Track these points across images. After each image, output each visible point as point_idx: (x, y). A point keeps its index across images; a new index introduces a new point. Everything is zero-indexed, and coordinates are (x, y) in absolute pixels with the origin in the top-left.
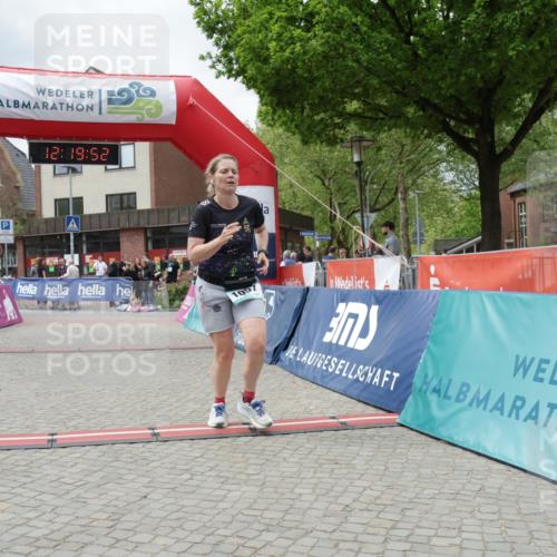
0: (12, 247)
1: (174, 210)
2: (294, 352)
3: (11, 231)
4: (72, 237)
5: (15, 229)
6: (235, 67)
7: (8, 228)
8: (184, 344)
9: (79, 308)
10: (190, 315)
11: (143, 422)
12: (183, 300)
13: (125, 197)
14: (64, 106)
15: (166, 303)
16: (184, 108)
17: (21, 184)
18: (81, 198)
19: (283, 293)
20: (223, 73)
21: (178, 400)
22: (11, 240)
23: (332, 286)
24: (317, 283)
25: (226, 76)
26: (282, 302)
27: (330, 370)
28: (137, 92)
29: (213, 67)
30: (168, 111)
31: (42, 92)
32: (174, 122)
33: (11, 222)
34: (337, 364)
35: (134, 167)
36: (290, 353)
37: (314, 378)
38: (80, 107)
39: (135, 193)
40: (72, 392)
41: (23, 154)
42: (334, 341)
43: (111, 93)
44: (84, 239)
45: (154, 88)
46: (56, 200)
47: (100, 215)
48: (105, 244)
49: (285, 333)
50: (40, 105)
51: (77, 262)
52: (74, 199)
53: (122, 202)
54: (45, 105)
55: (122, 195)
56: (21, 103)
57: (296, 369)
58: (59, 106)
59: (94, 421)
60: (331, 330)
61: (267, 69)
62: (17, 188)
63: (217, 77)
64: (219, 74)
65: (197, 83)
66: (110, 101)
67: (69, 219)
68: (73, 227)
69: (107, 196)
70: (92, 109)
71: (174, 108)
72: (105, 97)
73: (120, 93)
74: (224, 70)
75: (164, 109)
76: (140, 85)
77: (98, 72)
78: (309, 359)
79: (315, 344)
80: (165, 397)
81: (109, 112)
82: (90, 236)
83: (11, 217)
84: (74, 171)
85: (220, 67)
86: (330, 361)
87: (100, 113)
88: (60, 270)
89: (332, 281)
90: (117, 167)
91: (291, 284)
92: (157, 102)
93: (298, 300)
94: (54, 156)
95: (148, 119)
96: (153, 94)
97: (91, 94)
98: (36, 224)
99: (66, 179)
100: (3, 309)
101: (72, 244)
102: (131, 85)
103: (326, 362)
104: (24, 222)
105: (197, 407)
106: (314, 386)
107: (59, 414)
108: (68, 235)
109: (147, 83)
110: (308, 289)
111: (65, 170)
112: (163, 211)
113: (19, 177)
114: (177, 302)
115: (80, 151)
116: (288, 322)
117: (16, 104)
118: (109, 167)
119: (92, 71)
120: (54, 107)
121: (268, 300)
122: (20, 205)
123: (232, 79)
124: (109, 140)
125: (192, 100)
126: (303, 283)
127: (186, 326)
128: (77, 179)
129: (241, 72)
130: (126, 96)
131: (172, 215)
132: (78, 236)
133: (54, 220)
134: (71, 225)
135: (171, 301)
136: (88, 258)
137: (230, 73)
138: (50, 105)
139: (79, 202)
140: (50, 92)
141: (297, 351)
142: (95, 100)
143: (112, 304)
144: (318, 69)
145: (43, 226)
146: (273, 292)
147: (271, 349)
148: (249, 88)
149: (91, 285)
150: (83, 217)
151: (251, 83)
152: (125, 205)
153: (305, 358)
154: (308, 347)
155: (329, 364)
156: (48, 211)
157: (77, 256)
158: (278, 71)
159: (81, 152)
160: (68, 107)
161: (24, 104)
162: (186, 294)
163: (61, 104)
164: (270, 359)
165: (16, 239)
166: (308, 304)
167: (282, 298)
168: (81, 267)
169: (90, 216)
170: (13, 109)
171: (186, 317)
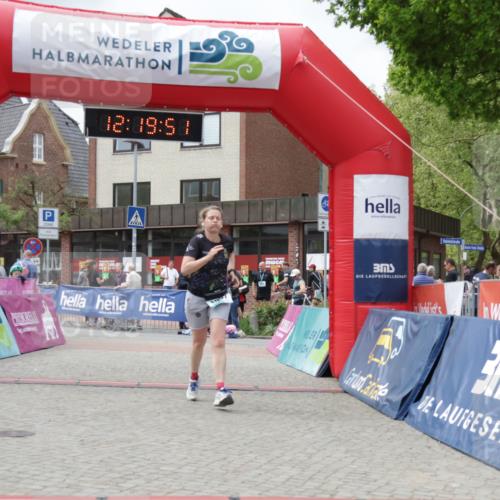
0: (55, 245)
1: (270, 204)
2: (430, 405)
3: (56, 224)
4: (134, 235)
5: (60, 221)
6: (362, 11)
7: (51, 219)
8: (279, 384)
9: (140, 329)
10: (287, 346)
11: (223, 488)
12: (277, 324)
13: (205, 184)
14: (133, 62)
15: (254, 327)
16: (291, 68)
17: (70, 162)
18: (149, 183)
19: (416, 322)
20: (345, 20)
21: (269, 462)
22: (54, 235)
23: (485, 316)
24: (464, 311)
25: (349, 23)
26: (415, 334)
27: (482, 434)
28: (230, 44)
29: (332, 11)
30: (269, 72)
31: (103, 42)
32: (276, 86)
33: (56, 211)
34: (491, 427)
35: (218, 145)
36: (425, 405)
37: (458, 443)
38: (154, 64)
39: (219, 180)
40: (129, 441)
41: (76, 124)
42: (489, 393)
43: (195, 46)
44: (150, 237)
45: (253, 40)
46: (115, 185)
47: (172, 207)
48: (176, 245)
49: (418, 378)
50: (102, 60)
51: (139, 269)
52: (139, 184)
53: (202, 191)
54: (108, 60)
55: (201, 181)
56: (76, 56)
57: (432, 428)
58: (125, 62)
59: (156, 483)
60: (484, 377)
61: (406, 14)
62: (65, 167)
63: (337, 25)
64: (340, 21)
65: (309, 33)
66: (193, 57)
67: (132, 211)
68: (136, 221)
69: (182, 182)
70: (169, 67)
71: (277, 67)
72: (186, 50)
73: (207, 45)
74: (347, 16)
75: (264, 68)
76: (233, 36)
77: (177, 17)
78: (451, 415)
79: (460, 395)
80: (252, 456)
81: (191, 72)
82: (157, 233)
83: (56, 206)
84: (141, 147)
85: (341, 11)
86: (481, 421)
87: (180, 72)
88: (117, 278)
89: (486, 309)
90: (197, 144)
91: (426, 311)
92: (256, 59)
93: (438, 334)
94: (118, 128)
95: (242, 83)
96: (250, 47)
97: (167, 46)
98: (87, 216)
99: (130, 157)
100: (40, 326)
101: (134, 244)
102: (221, 36)
103: (476, 422)
104: (72, 212)
105: (294, 472)
106: (459, 455)
107: (111, 471)
108: (129, 233)
109: (242, 33)
110: (452, 318)
111: (129, 146)
112: (256, 204)
113: (68, 152)
114: (269, 328)
115: (151, 122)
116: (422, 362)
117: (70, 56)
118: (186, 144)
119: (167, 15)
120: (120, 63)
121: (396, 331)
122: (67, 190)
123: (357, 28)
124: (190, 108)
125: (302, 57)
126: (444, 310)
127: (280, 361)
128: (144, 157)
129: (370, 18)
130: (214, 49)
131: (267, 210)
132: (142, 234)
133: (112, 210)
134: (133, 219)
135: (262, 325)
136: (154, 263)
137: (354, 20)
138: (115, 60)
139: (145, 188)
140: (114, 42)
141: (435, 404)
142: (173, 55)
143: (182, 326)
144: (479, 13)
145: (97, 219)
146: (404, 320)
147: (397, 398)
148: (379, 41)
149: (157, 299)
150: (151, 209)
151: (382, 33)
152: (205, 194)
153: (445, 415)
154: (450, 399)
155: (480, 425)
156: (105, 200)
157: (139, 260)
158: (420, 17)
159: (152, 124)
160: (137, 62)
161: (80, 57)
162: (282, 317)
163: (129, 59)
164: (395, 413)
165: (62, 233)
166: (451, 340)
167: (415, 328)
168: (143, 274)
169: (160, 207)
170: (65, 64)
171: (281, 347)
